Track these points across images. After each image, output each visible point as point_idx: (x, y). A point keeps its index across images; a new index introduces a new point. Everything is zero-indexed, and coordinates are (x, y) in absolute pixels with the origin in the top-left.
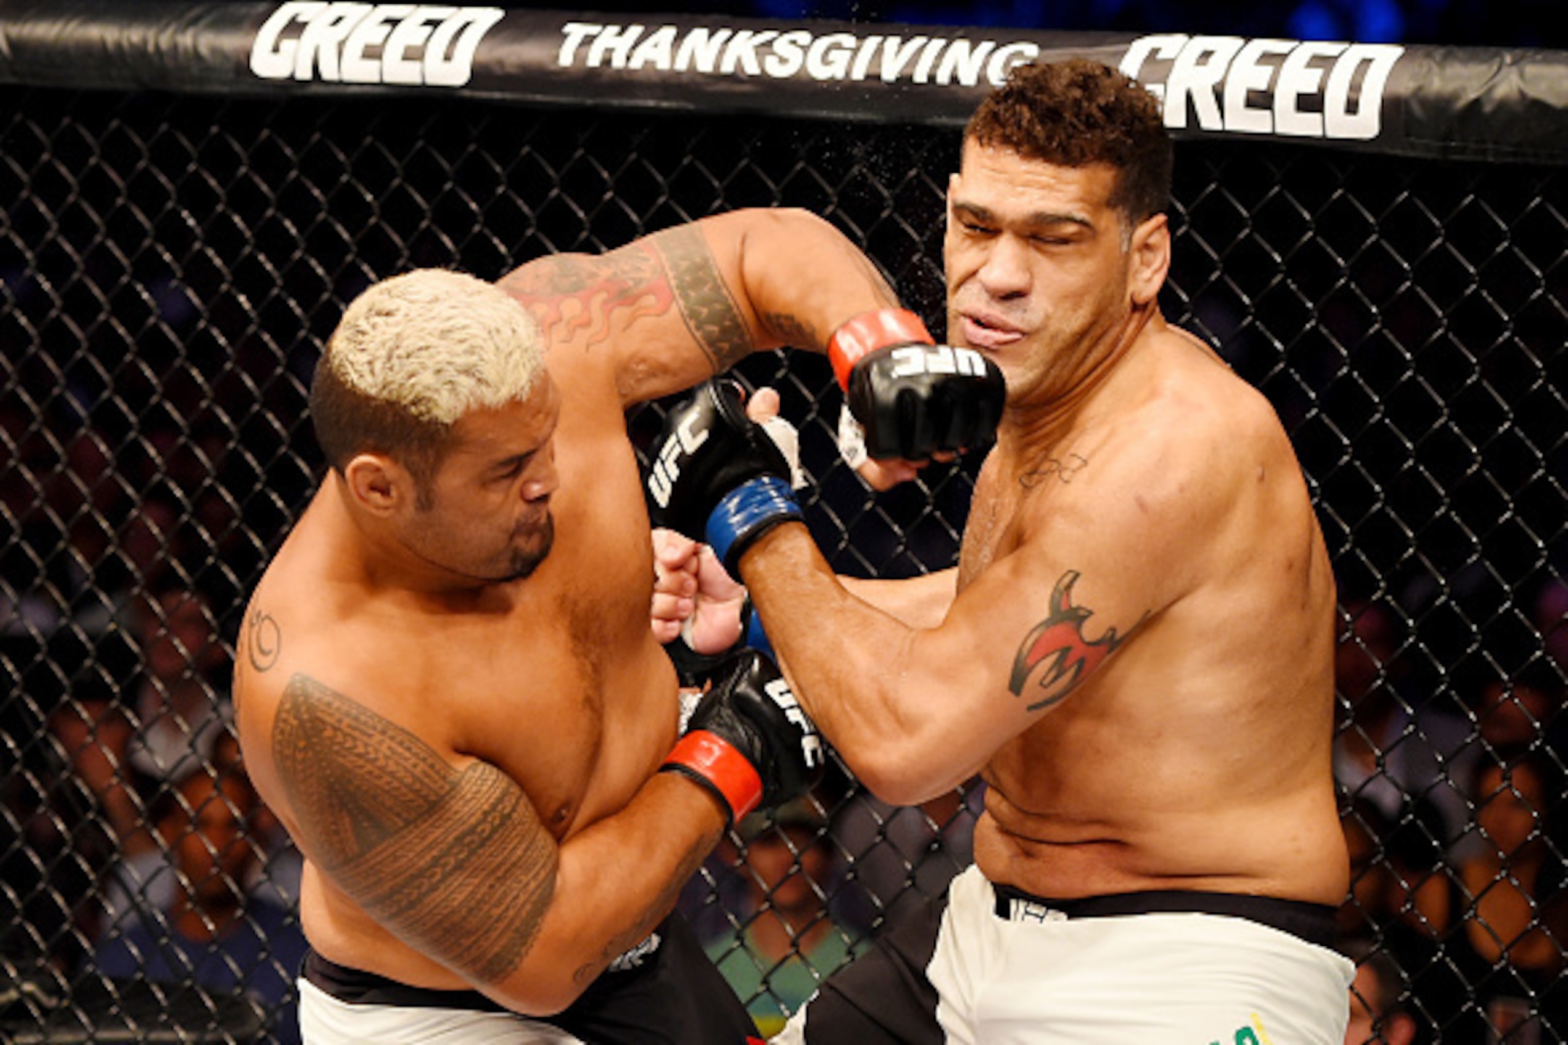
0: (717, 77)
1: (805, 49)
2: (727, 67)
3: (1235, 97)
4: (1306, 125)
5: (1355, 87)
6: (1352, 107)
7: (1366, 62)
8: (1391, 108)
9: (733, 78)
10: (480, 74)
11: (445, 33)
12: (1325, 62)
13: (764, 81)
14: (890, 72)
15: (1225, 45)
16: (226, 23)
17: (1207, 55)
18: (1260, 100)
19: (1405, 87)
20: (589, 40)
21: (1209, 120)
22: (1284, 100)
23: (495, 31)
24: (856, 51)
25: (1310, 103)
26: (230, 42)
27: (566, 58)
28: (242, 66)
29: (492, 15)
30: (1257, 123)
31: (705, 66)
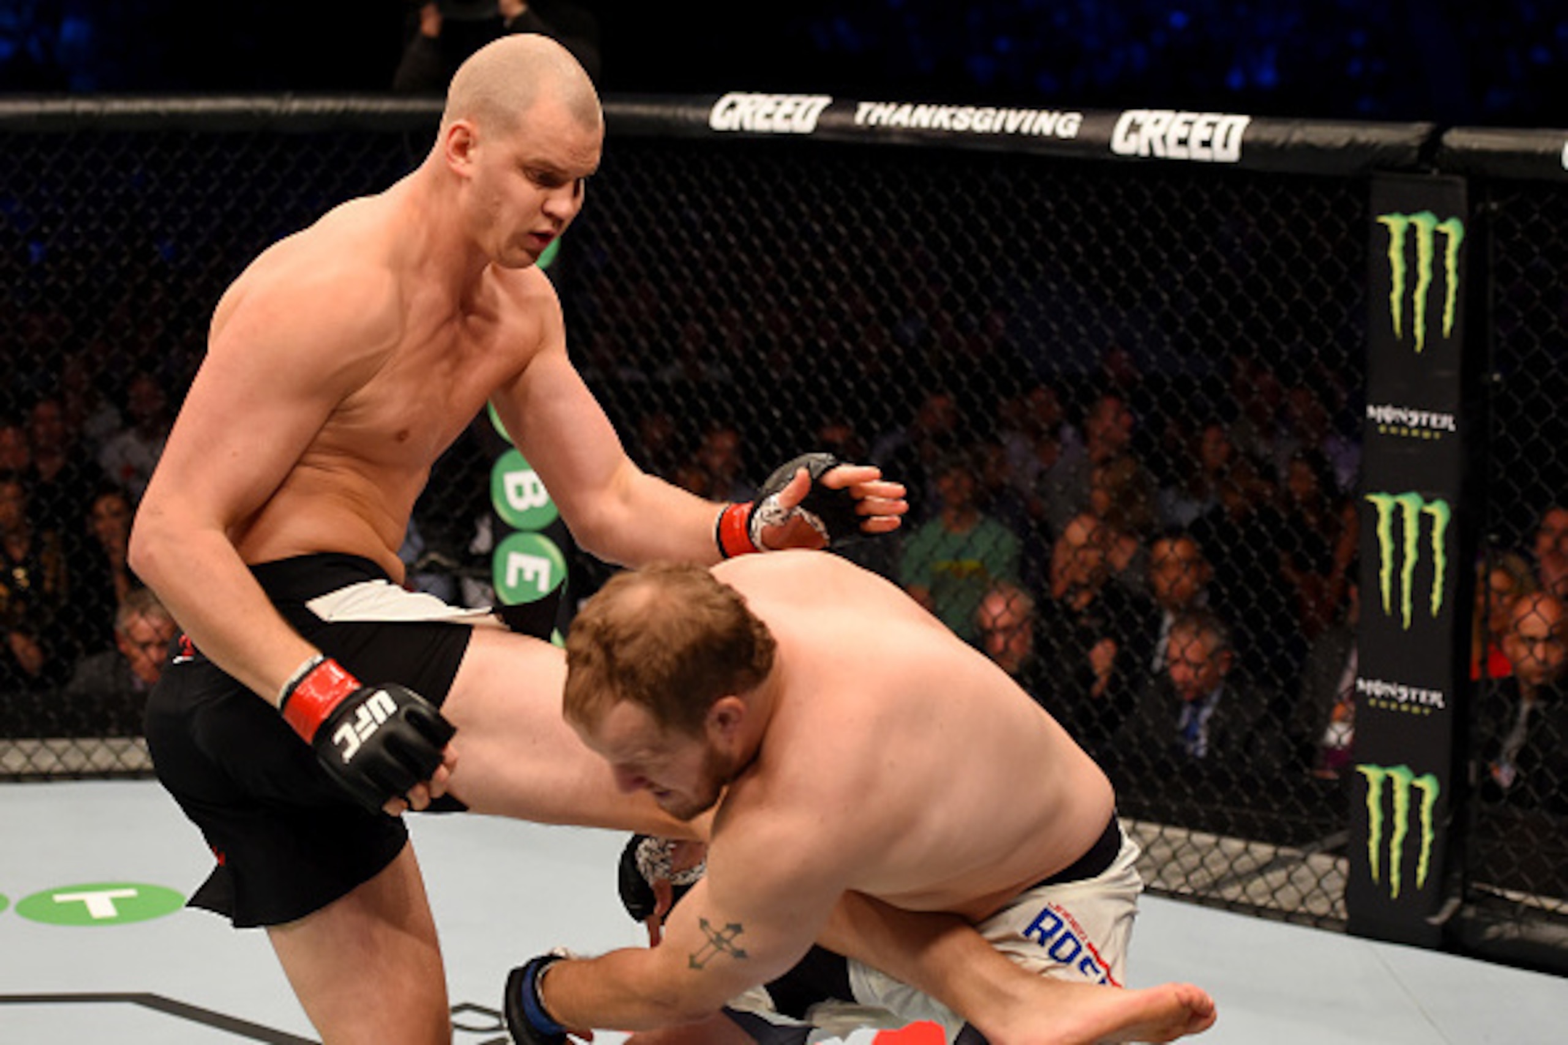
0: (930, 129)
1: (972, 116)
2: (935, 124)
3: (1172, 140)
4: (1204, 155)
5: (1227, 136)
6: (1225, 145)
7: (1231, 127)
8: (1244, 146)
9: (940, 129)
10: (819, 127)
11: (801, 110)
12: (1212, 125)
13: (953, 133)
14: (1011, 128)
15: (1166, 116)
16: (698, 104)
17: (1157, 122)
18: (1183, 142)
19: (1250, 136)
20: (869, 114)
21: (1160, 152)
22: (1194, 142)
23: (827, 110)
24: (994, 118)
25: (1206, 144)
26: (700, 113)
27: (859, 119)
28: (706, 124)
29: (823, 101)
30: (1180, 153)
31: (925, 124)
